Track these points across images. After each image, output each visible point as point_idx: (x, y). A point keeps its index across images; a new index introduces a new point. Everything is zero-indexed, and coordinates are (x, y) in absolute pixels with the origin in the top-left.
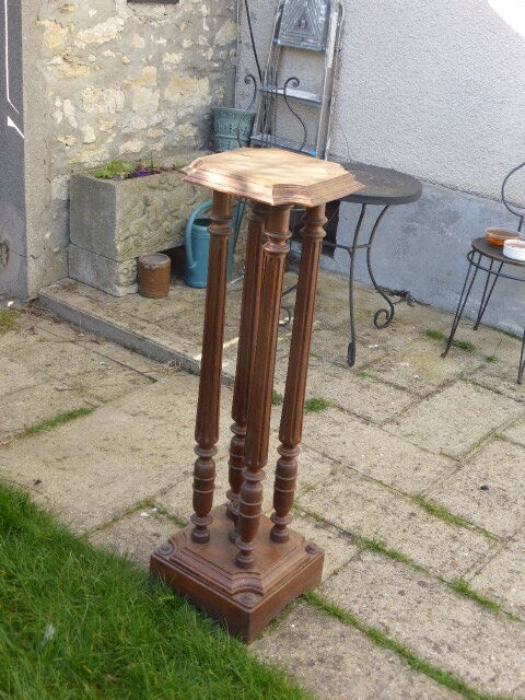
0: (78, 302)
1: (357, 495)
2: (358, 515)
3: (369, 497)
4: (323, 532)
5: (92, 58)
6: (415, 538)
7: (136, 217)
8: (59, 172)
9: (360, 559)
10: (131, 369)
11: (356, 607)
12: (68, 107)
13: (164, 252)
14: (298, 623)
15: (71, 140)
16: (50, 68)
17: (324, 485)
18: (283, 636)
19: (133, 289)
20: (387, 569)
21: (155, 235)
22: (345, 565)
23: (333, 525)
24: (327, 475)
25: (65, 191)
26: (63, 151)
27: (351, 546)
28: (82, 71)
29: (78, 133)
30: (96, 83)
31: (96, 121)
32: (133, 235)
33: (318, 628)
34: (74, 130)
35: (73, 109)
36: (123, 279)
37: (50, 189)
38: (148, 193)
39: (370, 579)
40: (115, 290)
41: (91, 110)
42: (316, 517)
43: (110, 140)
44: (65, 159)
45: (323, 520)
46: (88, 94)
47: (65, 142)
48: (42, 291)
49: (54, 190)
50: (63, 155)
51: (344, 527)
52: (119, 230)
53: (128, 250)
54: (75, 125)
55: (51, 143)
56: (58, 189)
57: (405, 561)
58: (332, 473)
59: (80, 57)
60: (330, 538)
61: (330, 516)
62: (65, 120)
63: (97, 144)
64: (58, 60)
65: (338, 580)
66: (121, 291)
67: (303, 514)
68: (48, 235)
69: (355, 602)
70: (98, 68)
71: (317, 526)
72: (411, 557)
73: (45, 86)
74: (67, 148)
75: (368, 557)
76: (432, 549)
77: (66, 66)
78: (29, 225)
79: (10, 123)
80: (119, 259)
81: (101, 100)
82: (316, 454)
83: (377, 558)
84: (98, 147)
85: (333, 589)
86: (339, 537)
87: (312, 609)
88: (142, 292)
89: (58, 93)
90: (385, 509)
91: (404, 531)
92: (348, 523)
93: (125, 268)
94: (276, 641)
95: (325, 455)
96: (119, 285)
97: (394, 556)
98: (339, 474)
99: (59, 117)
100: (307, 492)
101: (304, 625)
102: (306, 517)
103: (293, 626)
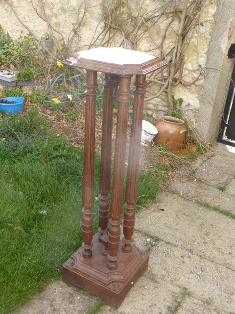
4: (165, 310)
17: (215, 310)
24: (228, 311)
33: (79, 308)
42: (179, 306)
45: (176, 310)
67: (179, 300)
87: (93, 306)
94: (67, 292)
100: (203, 301)
101: (80, 302)
102: (176, 301)
103: (78, 298)
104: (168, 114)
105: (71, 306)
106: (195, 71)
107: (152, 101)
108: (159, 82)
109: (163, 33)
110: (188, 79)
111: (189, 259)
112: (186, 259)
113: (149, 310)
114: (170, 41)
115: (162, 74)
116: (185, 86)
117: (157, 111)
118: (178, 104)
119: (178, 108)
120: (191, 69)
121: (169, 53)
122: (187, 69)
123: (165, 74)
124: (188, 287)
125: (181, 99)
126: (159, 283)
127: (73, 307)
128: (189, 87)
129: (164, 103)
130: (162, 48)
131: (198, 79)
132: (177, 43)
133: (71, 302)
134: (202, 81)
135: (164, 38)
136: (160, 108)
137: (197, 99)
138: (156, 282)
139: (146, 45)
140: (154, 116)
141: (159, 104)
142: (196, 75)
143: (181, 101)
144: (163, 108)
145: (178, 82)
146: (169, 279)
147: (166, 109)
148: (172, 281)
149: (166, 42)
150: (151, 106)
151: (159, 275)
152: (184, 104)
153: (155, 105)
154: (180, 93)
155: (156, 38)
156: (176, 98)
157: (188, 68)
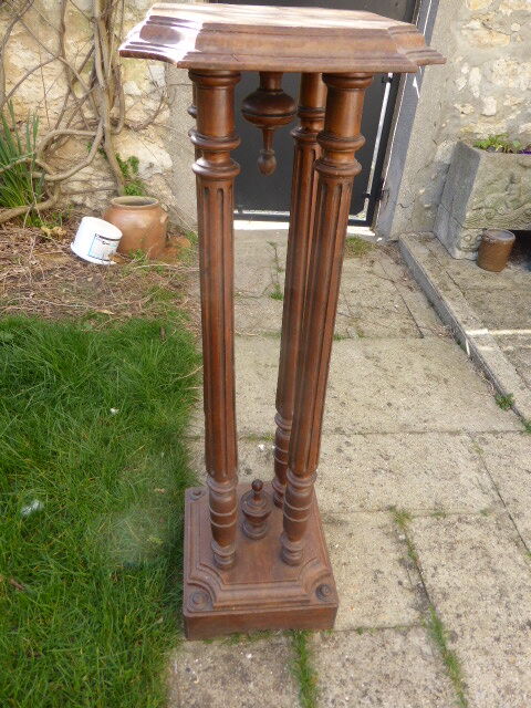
0: (419, 253)
1: (486, 555)
2: (461, 579)
3: (498, 567)
4: (401, 572)
5: (516, 27)
6: (500, 658)
7: (497, 190)
8: (448, 137)
9: (405, 634)
10: (414, 320)
11: (337, 690)
12: (476, 75)
13: (513, 231)
14: (258, 656)
15: (469, 109)
16: (465, 32)
17: (460, 520)
18: (228, 658)
19: (472, 256)
20: (423, 671)
21: (513, 213)
22: (381, 629)
23: (419, 570)
24: (476, 510)
25: (449, 156)
26: (458, 118)
27: (413, 611)
28: (501, 40)
29: (479, 104)
30: (513, 54)
31: (502, 94)
32: (487, 208)
33: (269, 681)
34: (474, 99)
35: (480, 78)
36: (464, 244)
37: (434, 151)
38: (517, 171)
39: (390, 668)
40: (454, 251)
41: (499, 83)
42: (412, 549)
43: (512, 117)
44: (457, 126)
45: (415, 559)
46: (500, 66)
47: (461, 109)
48: (402, 236)
49: (439, 153)
50: (456, 121)
51: (429, 582)
52: (473, 200)
53: (476, 220)
54: (477, 95)
55: (447, 109)
56: (444, 152)
57: (455, 680)
58: (484, 513)
59: (501, 23)
60: (400, 583)
61: (427, 559)
62: (467, 88)
63: (496, 117)
64: (476, 24)
65: (355, 639)
66: (458, 254)
67: (402, 537)
68: (422, 191)
69: (343, 683)
70: (519, 39)
71: (401, 561)
72: (469, 681)
73: (454, 49)
74: (463, 116)
75: (419, 640)
76: (509, 690)
77: (483, 33)
78: (405, 177)
79: (415, 84)
80: (465, 225)
81: (514, 74)
82: (487, 480)
83: (427, 649)
84: (498, 121)
85: (336, 647)
86: (412, 590)
87: (289, 653)
88: (479, 262)
89: (466, 60)
90: (502, 593)
91: (498, 639)
92: (438, 581)
93: (469, 236)
94: (216, 659)
95: (496, 487)
96: (460, 249)
97: (450, 663)
98: (491, 518)
99: (461, 83)
100: (432, 516)
101: (260, 665)
102: (401, 542)
103: (250, 656)
104: (116, 194)
105: (251, 686)
106: (147, 96)
107: (77, 176)
108: (81, 132)
109: (55, 20)
110: (136, 116)
111: (351, 449)
112: (349, 451)
113: (380, 590)
114: (76, 38)
115: (82, 115)
116: (136, 130)
117: (92, 192)
118: (130, 169)
119: (133, 176)
120: (139, 92)
121: (83, 65)
122: (130, 95)
123: (88, 114)
124: (393, 503)
125: (134, 157)
126: (347, 523)
127: (256, 685)
128: (143, 132)
129: (102, 174)
130: (63, 56)
131: (158, 112)
132: (96, 38)
133: (245, 678)
134: (166, 114)
135: (62, 31)
136: (96, 185)
137: (163, 151)
138: (341, 523)
139: (22, 54)
140: (88, 205)
141: (93, 177)
142: (152, 105)
143: (134, 162)
144: (102, 184)
145: (121, 126)
146: (355, 506)
147: (110, 184)
148: (362, 506)
149: (69, 41)
150: (76, 186)
151: (335, 507)
152: (142, 167)
153: (84, 182)
154: (130, 147)
155: (41, 34)
156: (123, 159)
157: (132, 93)
